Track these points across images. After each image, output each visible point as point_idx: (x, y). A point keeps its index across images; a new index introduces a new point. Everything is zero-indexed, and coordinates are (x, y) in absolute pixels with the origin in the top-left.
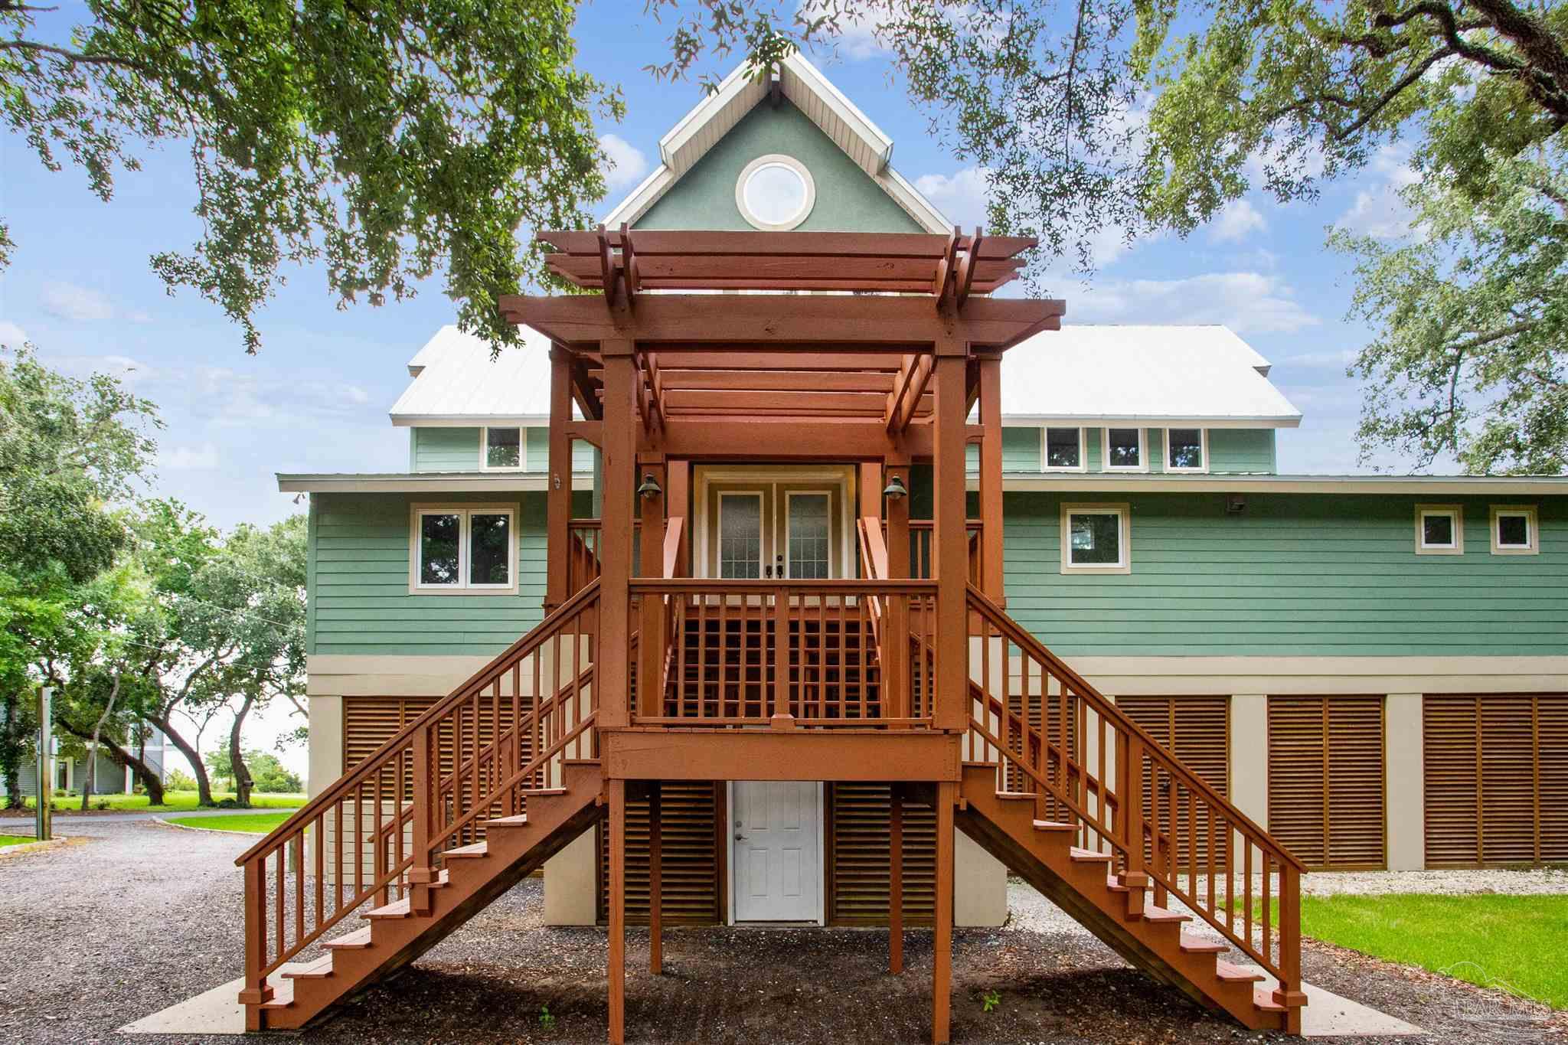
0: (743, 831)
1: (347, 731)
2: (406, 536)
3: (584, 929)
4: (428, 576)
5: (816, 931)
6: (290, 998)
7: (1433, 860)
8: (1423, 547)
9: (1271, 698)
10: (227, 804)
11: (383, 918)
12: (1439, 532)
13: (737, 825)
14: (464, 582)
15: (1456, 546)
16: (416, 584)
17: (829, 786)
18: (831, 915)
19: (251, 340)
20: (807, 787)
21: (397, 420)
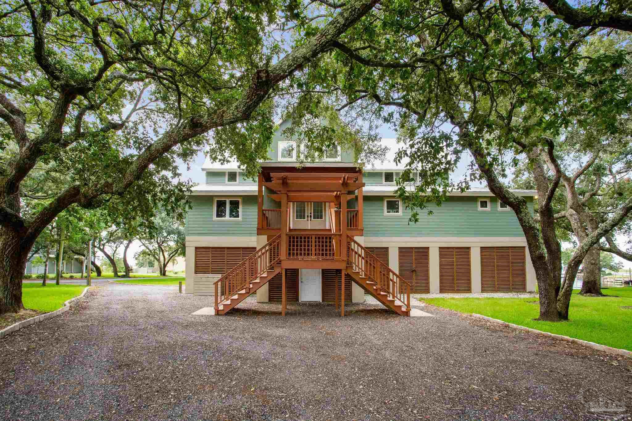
0: (303, 280)
1: (196, 256)
2: (212, 205)
3: (266, 303)
4: (218, 215)
5: (320, 303)
6: (222, 309)
7: (483, 291)
8: (480, 209)
9: (440, 248)
10: (123, 276)
11: (241, 294)
12: (484, 204)
13: (301, 279)
14: (227, 218)
15: (488, 208)
16: (215, 218)
17: (323, 270)
18: (323, 300)
19: (188, 168)
20: (318, 270)
21: (203, 170)
